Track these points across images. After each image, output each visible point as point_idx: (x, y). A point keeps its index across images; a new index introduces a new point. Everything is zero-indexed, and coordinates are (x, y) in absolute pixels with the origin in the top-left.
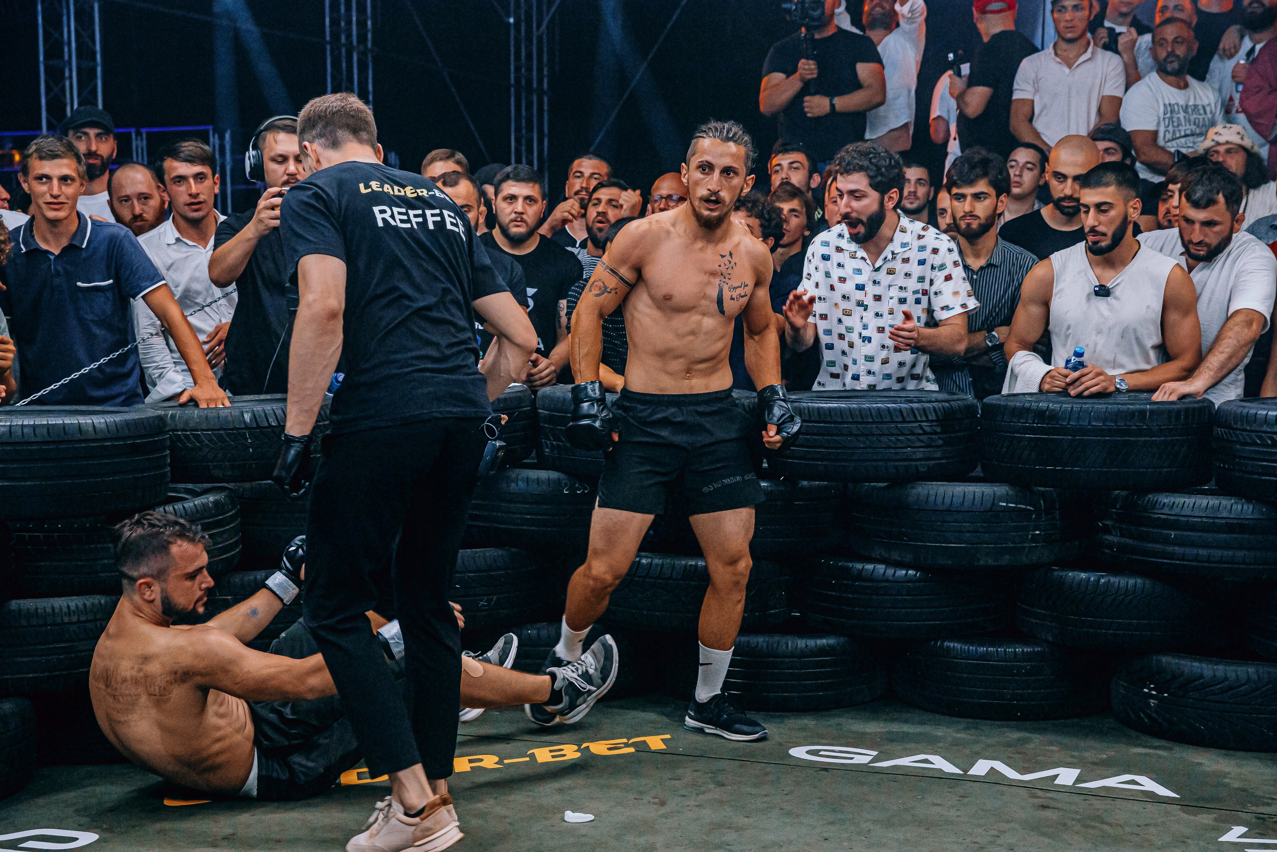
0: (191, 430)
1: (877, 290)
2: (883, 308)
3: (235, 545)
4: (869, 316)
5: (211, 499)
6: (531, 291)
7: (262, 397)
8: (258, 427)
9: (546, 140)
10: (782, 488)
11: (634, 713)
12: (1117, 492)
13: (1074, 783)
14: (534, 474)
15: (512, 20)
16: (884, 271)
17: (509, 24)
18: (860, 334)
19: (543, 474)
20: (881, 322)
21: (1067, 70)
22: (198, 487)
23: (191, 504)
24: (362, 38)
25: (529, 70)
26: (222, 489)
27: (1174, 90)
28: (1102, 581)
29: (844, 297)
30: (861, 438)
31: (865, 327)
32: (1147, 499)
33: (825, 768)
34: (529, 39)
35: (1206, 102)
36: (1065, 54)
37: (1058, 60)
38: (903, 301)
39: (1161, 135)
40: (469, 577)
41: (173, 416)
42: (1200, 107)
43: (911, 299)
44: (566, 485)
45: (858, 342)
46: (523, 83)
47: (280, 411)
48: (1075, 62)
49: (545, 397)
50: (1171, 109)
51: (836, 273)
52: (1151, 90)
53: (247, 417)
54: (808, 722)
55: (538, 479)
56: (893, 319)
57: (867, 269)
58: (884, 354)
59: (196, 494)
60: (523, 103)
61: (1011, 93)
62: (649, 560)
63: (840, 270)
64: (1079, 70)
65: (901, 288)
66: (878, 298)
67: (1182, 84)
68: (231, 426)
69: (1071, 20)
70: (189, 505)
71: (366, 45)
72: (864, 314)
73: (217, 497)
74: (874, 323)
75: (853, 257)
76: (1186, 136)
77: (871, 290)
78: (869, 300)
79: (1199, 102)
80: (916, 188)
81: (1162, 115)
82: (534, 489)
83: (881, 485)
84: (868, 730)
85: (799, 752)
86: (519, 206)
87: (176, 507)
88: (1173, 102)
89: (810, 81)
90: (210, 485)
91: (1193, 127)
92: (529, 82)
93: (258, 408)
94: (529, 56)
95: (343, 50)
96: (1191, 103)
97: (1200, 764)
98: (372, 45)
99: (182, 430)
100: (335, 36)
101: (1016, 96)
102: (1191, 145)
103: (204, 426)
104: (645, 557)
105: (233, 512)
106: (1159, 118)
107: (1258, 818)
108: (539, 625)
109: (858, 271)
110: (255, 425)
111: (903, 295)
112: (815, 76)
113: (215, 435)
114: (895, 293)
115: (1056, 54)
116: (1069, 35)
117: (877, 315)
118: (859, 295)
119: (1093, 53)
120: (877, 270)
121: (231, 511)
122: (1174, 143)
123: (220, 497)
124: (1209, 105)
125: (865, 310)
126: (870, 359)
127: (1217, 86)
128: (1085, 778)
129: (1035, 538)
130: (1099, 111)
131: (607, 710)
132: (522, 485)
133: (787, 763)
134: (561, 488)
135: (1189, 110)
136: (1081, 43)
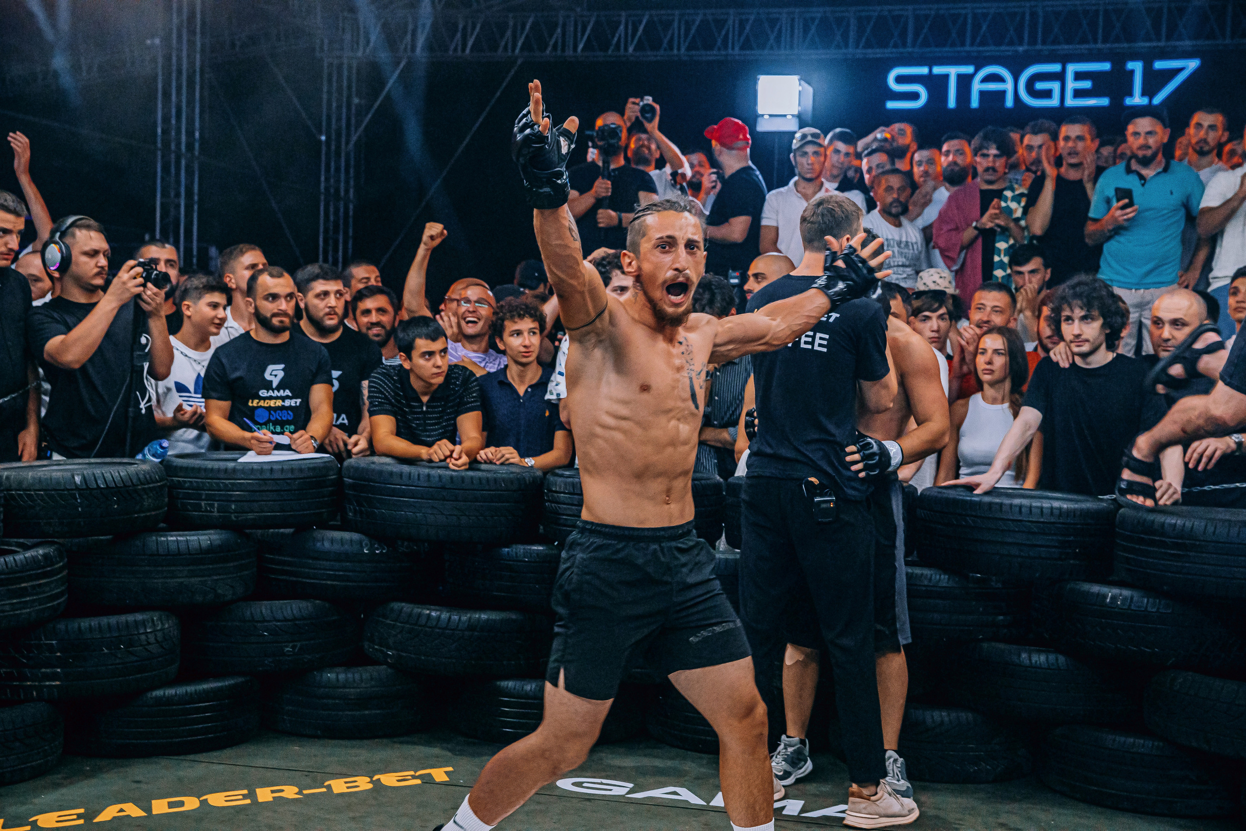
0: (24, 490)
3: (61, 594)
5: (41, 552)
6: (336, 374)
7: (93, 460)
8: (88, 488)
11: (420, 748)
14: (337, 535)
15: (323, 138)
17: (320, 141)
19: (347, 535)
22: (28, 542)
23: (22, 557)
24: (190, 147)
25: (338, 181)
26: (52, 543)
27: (892, 228)
33: (589, 798)
34: (338, 154)
35: (914, 240)
37: (799, 195)
40: (276, 626)
41: (8, 478)
42: (910, 244)
44: (366, 545)
46: (332, 191)
47: (109, 474)
48: (812, 197)
49: (350, 467)
52: (873, 226)
53: (78, 479)
55: (342, 539)
59: (27, 548)
60: (332, 210)
62: (438, 613)
67: (897, 224)
68: (62, 487)
70: (19, 557)
71: (193, 154)
73: (46, 551)
76: (898, 266)
79: (909, 240)
82: (336, 547)
84: (625, 764)
86: (332, 301)
87: (7, 559)
88: (890, 237)
89: (604, 198)
90: (39, 540)
92: (337, 190)
93: (88, 472)
94: (338, 169)
95: (173, 156)
96: (904, 239)
98: (200, 153)
99: (16, 490)
100: (166, 144)
101: (764, 223)
102: (901, 273)
103: (37, 487)
104: (434, 610)
105: (61, 564)
108: (338, 669)
110: (84, 487)
112: (609, 194)
113: (47, 495)
115: (797, 191)
116: (808, 176)
119: (826, 192)
121: (58, 562)
123: (50, 550)
124: (916, 243)
131: (397, 746)
132: (327, 544)
133: (554, 793)
134: (362, 547)
135: (902, 245)
136: (817, 182)
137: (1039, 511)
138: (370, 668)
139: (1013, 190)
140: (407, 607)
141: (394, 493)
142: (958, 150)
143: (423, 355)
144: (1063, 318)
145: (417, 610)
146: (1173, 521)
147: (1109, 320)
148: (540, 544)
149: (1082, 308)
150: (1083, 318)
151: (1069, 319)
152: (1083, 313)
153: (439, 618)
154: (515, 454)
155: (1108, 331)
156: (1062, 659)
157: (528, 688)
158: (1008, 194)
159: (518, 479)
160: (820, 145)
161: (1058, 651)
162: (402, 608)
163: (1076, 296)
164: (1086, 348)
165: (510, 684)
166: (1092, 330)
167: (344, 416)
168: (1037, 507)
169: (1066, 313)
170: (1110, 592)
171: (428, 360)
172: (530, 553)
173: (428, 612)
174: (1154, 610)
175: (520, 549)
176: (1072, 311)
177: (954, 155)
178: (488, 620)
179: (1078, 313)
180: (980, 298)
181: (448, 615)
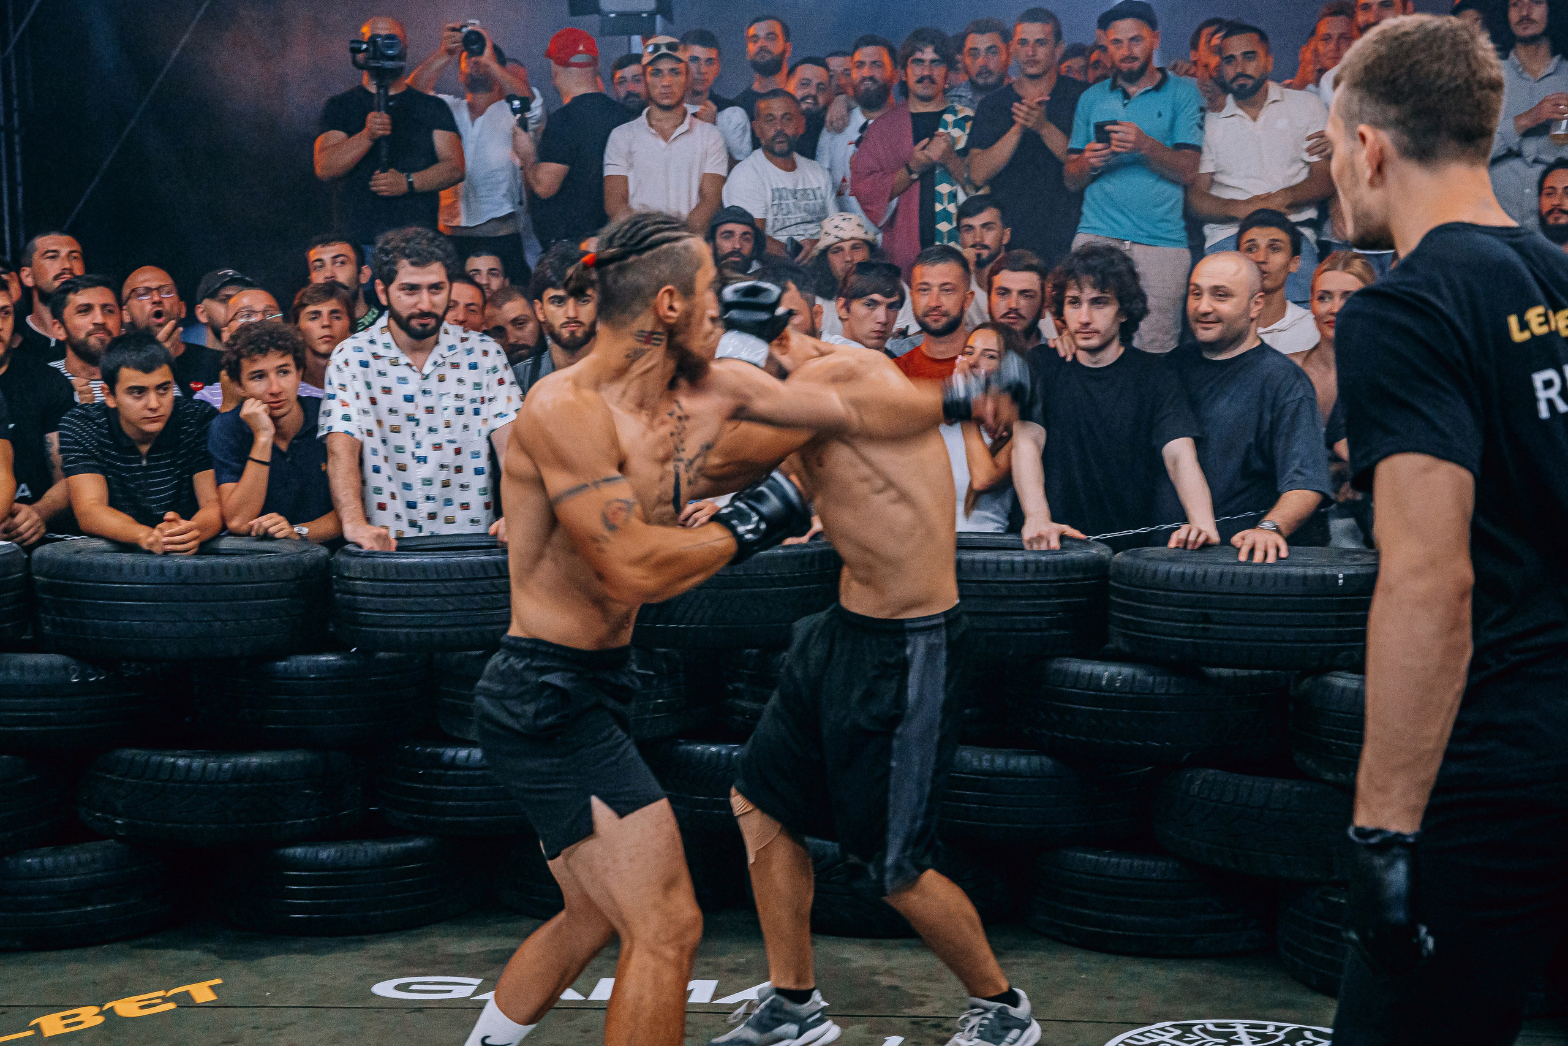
1: (429, 401)
2: (438, 421)
4: (421, 431)
9: (20, 190)
10: (354, 662)
11: (171, 953)
12: (747, 651)
13: (713, 999)
16: (434, 379)
18: (413, 454)
20: (435, 438)
21: (662, 143)
27: (782, 172)
28: (735, 754)
29: (391, 410)
30: (449, 599)
31: (418, 445)
32: (782, 657)
33: (419, 1008)
35: (815, 186)
36: (659, 124)
37: (653, 131)
38: (460, 411)
39: (770, 223)
42: (809, 192)
43: (469, 408)
44: (74, 671)
45: (411, 463)
48: (672, 134)
49: (41, 559)
50: (778, 194)
51: (378, 383)
52: (757, 172)
54: (394, 945)
55: (36, 665)
56: (451, 433)
57: (414, 378)
58: (443, 475)
61: (601, 168)
62: (188, 760)
63: (382, 378)
64: (677, 143)
65: (457, 396)
66: (430, 410)
67: (789, 166)
69: (669, 86)
72: (417, 430)
74: (428, 440)
75: (395, 363)
76: (797, 224)
77: (422, 401)
78: (421, 414)
79: (808, 186)
80: (488, 280)
81: (770, 203)
82: (29, 677)
83: (478, 653)
84: (468, 951)
85: (385, 989)
88: (781, 186)
89: (383, 137)
91: (804, 214)
96: (800, 186)
97: (846, 960)
101: (608, 171)
102: (802, 233)
104: (182, 756)
106: (766, 206)
107: (913, 1023)
109: (403, 380)
111: (460, 404)
112: (388, 133)
114: (450, 402)
115: (651, 125)
116: (666, 102)
117: (431, 430)
118: (409, 408)
119: (691, 124)
120: (426, 377)
122: (784, 232)
124: (819, 188)
125: (417, 425)
126: (428, 482)
127: (827, 165)
128: (724, 991)
129: (657, 709)
130: (701, 191)
131: (138, 952)
132: (14, 674)
133: (371, 1005)
134: (70, 676)
135: (798, 195)
136: (678, 111)
137: (1008, 567)
138: (91, 845)
139: (955, 112)
140: (139, 755)
141: (113, 595)
142: (874, 63)
143: (131, 390)
144: (1068, 300)
145: (156, 758)
146: (1181, 569)
147: (1127, 305)
148: (330, 651)
149: (1094, 287)
150: (1094, 302)
151: (1076, 301)
152: (1095, 294)
153: (189, 768)
154: (284, 524)
155: (1124, 320)
156: (1048, 762)
157: (324, 854)
158: (949, 118)
159: (293, 564)
160: (680, 60)
161: (1040, 752)
162: (135, 755)
163: (1089, 270)
164: (1094, 342)
165: (299, 851)
166: (1104, 318)
167: (23, 486)
168: (1006, 562)
169: (1071, 293)
170: (1106, 671)
171: (139, 398)
172: (318, 668)
173: (172, 760)
174: (1163, 691)
175: (303, 661)
176: (1081, 290)
177: (870, 67)
178: (261, 765)
179: (1089, 293)
180: (922, 276)
181: (202, 761)
